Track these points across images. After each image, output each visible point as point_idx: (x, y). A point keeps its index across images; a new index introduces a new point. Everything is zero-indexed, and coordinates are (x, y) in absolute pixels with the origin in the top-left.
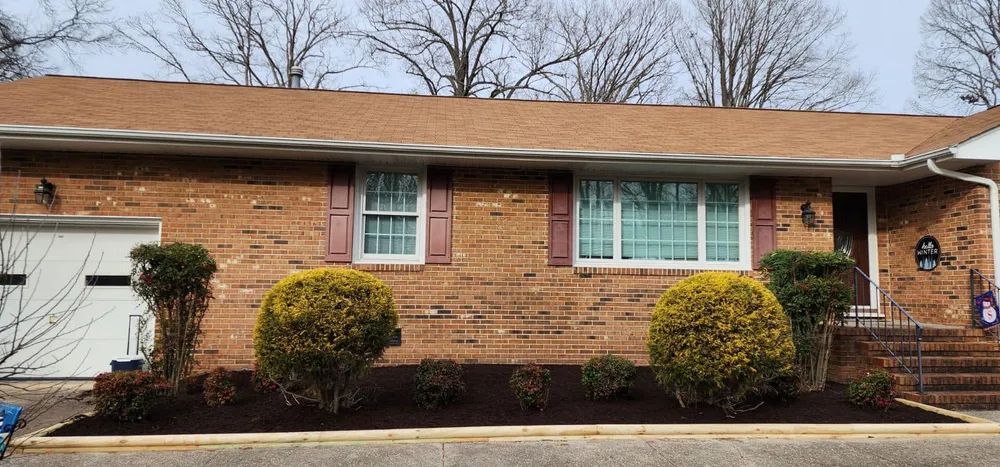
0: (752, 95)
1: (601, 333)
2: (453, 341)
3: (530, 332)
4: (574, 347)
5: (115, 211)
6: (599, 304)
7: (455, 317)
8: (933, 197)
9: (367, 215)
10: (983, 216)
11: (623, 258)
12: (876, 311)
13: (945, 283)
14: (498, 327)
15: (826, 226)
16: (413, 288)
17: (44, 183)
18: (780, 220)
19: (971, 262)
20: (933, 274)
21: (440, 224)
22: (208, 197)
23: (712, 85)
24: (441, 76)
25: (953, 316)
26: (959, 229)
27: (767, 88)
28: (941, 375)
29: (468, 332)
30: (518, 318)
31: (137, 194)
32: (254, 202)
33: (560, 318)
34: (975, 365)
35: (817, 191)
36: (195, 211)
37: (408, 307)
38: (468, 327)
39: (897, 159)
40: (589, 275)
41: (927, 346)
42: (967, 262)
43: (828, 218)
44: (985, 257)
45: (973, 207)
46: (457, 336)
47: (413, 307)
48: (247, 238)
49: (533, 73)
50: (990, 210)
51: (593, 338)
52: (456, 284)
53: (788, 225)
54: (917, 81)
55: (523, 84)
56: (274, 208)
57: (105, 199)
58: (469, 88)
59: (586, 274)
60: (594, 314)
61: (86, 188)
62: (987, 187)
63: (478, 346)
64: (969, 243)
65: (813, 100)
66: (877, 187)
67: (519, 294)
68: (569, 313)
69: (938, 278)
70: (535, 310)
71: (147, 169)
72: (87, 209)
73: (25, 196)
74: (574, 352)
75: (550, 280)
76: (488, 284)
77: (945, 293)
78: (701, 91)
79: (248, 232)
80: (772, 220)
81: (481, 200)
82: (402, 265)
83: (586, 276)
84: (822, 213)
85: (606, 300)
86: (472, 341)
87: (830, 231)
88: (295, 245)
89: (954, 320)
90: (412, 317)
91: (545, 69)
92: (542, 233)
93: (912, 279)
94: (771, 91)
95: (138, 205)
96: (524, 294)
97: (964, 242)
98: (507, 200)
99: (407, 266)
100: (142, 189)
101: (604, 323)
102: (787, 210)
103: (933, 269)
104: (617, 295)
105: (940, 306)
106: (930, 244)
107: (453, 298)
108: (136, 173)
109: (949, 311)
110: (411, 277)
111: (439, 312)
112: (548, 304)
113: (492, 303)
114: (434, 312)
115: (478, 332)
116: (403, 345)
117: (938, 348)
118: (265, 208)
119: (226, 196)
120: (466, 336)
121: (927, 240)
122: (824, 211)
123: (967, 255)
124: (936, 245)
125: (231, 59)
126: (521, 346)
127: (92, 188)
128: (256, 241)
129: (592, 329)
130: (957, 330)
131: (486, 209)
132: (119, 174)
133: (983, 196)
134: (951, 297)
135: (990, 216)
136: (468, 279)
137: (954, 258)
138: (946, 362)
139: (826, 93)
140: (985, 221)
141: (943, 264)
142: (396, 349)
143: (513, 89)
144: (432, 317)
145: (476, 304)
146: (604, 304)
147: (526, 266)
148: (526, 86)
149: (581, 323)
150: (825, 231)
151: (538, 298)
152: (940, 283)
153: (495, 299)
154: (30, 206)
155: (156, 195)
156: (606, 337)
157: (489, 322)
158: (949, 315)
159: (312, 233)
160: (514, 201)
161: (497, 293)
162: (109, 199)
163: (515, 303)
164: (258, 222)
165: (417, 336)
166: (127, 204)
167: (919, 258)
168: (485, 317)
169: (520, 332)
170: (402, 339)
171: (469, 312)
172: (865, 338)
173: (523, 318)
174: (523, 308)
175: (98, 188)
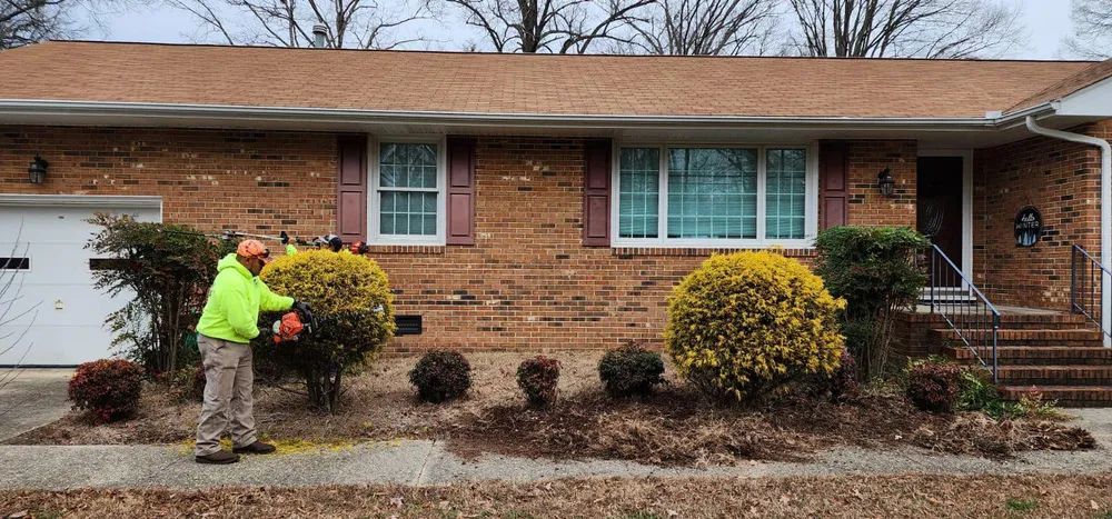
0: (871, 39)
1: (642, 320)
2: (478, 329)
3: (563, 319)
4: (612, 335)
5: (113, 190)
6: (641, 288)
7: (480, 303)
8: (1037, 161)
9: (382, 192)
10: (1091, 183)
11: (669, 236)
12: (967, 293)
13: (1045, 261)
14: (528, 314)
15: (909, 197)
16: (432, 272)
17: (38, 160)
18: (853, 191)
19: (1076, 237)
20: (1032, 251)
21: (461, 200)
22: (209, 173)
23: (823, 27)
24: (509, 26)
25: (1052, 300)
26: (1063, 198)
27: (889, 29)
28: (1022, 368)
29: (495, 319)
30: (550, 304)
31: (135, 171)
32: (259, 179)
33: (596, 304)
34: (1066, 356)
35: (899, 156)
36: (197, 189)
37: (428, 292)
38: (494, 314)
39: (993, 115)
40: (630, 257)
41: (1012, 335)
42: (1070, 237)
43: (910, 187)
44: (1092, 230)
45: (1080, 172)
46: (483, 324)
47: (434, 292)
48: (254, 217)
49: (613, 18)
50: (1100, 176)
51: (633, 325)
52: (481, 267)
53: (863, 196)
54: (1076, 15)
55: (600, 32)
56: (280, 185)
57: (101, 176)
58: (538, 39)
59: (626, 255)
60: (634, 299)
61: (83, 165)
62: (1099, 149)
63: (507, 335)
64: (1074, 214)
65: (946, 42)
66: (975, 149)
67: (550, 278)
68: (606, 298)
69: (1038, 256)
70: (570, 295)
71: (144, 144)
72: (84, 188)
73: (20, 175)
74: (613, 340)
75: (585, 262)
76: (516, 267)
77: (1044, 273)
78: (811, 35)
79: (254, 211)
80: (843, 190)
81: (507, 174)
82: (421, 247)
83: (626, 257)
84: (904, 182)
85: (648, 283)
86: (499, 329)
87: (912, 202)
88: (305, 225)
89: (1053, 304)
90: (433, 303)
91: (626, 14)
92: (575, 210)
93: (1010, 256)
94: (895, 33)
95: (137, 182)
96: (557, 278)
97: (1069, 214)
98: (537, 172)
99: (426, 248)
100: (141, 166)
101: (645, 310)
102: (860, 180)
103: (1033, 245)
104: (662, 279)
105: (1040, 288)
106: (1031, 215)
107: (478, 282)
108: (133, 149)
109: (1048, 294)
110: (431, 259)
111: (463, 298)
112: (582, 288)
113: (521, 287)
114: (457, 298)
115: (505, 319)
116: (424, 333)
117: (1025, 337)
118: (270, 185)
119: (228, 172)
120: (492, 324)
121: (1027, 212)
122: (906, 180)
123: (1070, 228)
124: (1038, 217)
125: (275, 14)
126: (554, 335)
127: (87, 165)
128: (264, 221)
129: (634, 316)
130: (1052, 316)
131: (513, 184)
132: (116, 150)
133: (1093, 159)
134: (1051, 278)
135: (1100, 183)
136: (494, 261)
137: (1057, 233)
138: (1031, 352)
139: (962, 33)
140: (1093, 189)
141: (1044, 239)
142: (416, 337)
143: (590, 38)
144: (455, 303)
145: (504, 290)
146: (646, 288)
147: (559, 246)
148: (604, 35)
149: (620, 309)
150: (907, 202)
151: (571, 284)
152: (1040, 261)
153: (524, 283)
154: (24, 186)
155: (155, 172)
156: (648, 325)
157: (517, 308)
158: (1048, 299)
159: (322, 212)
160: (545, 174)
161: (526, 277)
162: (106, 177)
163: (546, 288)
164: (264, 201)
165: (440, 324)
166: (125, 182)
167: (1019, 233)
168: (513, 303)
169: (552, 319)
170: (423, 326)
171: (495, 298)
172: (940, 325)
173: (555, 303)
174: (555, 293)
175: (94, 165)
